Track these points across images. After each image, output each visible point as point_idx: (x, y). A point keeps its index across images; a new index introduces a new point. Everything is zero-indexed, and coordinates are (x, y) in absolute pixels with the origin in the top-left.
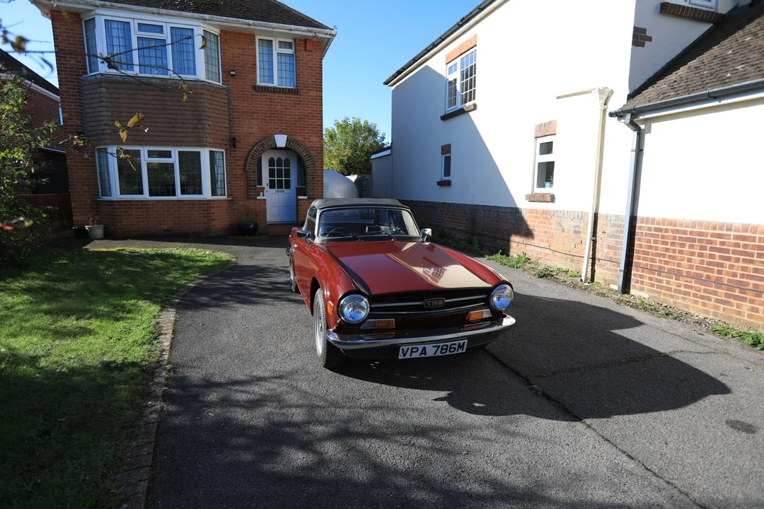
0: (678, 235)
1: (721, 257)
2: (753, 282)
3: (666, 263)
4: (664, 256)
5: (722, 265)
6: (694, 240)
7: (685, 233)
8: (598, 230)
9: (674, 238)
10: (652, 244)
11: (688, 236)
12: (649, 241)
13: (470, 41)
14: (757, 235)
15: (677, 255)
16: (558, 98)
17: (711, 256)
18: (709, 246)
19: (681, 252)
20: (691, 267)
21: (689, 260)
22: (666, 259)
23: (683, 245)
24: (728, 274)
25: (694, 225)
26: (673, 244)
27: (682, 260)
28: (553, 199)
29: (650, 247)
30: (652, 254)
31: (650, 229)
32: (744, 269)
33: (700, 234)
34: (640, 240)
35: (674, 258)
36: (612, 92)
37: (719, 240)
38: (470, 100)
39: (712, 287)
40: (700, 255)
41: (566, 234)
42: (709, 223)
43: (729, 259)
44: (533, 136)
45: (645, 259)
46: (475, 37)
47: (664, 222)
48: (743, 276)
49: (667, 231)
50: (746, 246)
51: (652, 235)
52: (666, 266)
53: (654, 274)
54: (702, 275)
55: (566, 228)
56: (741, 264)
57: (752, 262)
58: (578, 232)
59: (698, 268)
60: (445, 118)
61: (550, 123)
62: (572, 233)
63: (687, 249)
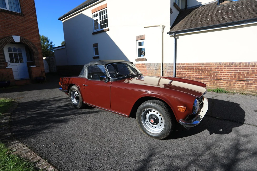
0: (189, 67)
1: (201, 72)
2: (210, 77)
3: (186, 75)
4: (185, 73)
5: (202, 74)
6: (194, 68)
7: (191, 66)
8: (164, 68)
9: (188, 68)
10: (182, 71)
11: (192, 67)
12: (181, 70)
13: (104, 5)
14: (210, 65)
15: (189, 73)
16: (145, 28)
17: (199, 72)
18: (198, 69)
20: (193, 75)
21: (193, 74)
22: (186, 74)
23: (191, 70)
24: (203, 76)
25: (193, 64)
26: (188, 70)
27: (191, 74)
28: (146, 60)
29: (181, 71)
30: (182, 73)
31: (181, 66)
32: (207, 74)
33: (195, 66)
34: (178, 70)
35: (189, 74)
36: (165, 27)
37: (200, 67)
38: (105, 27)
39: (200, 80)
40: (196, 72)
41: (152, 70)
42: (198, 63)
43: (203, 72)
44: (136, 40)
45: (180, 75)
46: (106, 4)
47: (185, 64)
48: (207, 76)
49: (186, 66)
50: (207, 68)
51: (181, 68)
52: (186, 76)
54: (197, 77)
55: (152, 69)
56: (207, 73)
57: (209, 72)
58: (157, 69)
59: (195, 75)
60: (94, 34)
61: (142, 36)
62: (154, 70)
63: (192, 71)
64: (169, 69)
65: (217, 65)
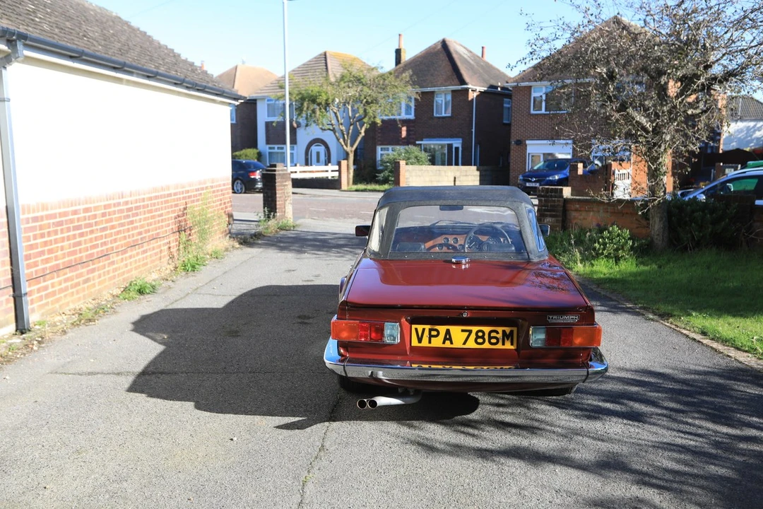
0: (51, 221)
3: (47, 261)
4: (42, 253)
6: (62, 223)
7: (54, 216)
9: (49, 226)
10: (32, 242)
11: (58, 220)
12: (29, 239)
17: (74, 237)
19: (56, 241)
20: (64, 256)
21: (62, 248)
22: (46, 256)
23: (56, 232)
24: (84, 250)
25: (60, 205)
26: (49, 233)
27: (57, 251)
29: (31, 247)
30: (33, 256)
31: (28, 221)
33: (65, 214)
37: (76, 217)
39: (79, 270)
48: (91, 248)
49: (42, 218)
52: (48, 265)
53: (39, 283)
54: (72, 261)
59: (68, 254)
63: (59, 236)
65: (103, 203)
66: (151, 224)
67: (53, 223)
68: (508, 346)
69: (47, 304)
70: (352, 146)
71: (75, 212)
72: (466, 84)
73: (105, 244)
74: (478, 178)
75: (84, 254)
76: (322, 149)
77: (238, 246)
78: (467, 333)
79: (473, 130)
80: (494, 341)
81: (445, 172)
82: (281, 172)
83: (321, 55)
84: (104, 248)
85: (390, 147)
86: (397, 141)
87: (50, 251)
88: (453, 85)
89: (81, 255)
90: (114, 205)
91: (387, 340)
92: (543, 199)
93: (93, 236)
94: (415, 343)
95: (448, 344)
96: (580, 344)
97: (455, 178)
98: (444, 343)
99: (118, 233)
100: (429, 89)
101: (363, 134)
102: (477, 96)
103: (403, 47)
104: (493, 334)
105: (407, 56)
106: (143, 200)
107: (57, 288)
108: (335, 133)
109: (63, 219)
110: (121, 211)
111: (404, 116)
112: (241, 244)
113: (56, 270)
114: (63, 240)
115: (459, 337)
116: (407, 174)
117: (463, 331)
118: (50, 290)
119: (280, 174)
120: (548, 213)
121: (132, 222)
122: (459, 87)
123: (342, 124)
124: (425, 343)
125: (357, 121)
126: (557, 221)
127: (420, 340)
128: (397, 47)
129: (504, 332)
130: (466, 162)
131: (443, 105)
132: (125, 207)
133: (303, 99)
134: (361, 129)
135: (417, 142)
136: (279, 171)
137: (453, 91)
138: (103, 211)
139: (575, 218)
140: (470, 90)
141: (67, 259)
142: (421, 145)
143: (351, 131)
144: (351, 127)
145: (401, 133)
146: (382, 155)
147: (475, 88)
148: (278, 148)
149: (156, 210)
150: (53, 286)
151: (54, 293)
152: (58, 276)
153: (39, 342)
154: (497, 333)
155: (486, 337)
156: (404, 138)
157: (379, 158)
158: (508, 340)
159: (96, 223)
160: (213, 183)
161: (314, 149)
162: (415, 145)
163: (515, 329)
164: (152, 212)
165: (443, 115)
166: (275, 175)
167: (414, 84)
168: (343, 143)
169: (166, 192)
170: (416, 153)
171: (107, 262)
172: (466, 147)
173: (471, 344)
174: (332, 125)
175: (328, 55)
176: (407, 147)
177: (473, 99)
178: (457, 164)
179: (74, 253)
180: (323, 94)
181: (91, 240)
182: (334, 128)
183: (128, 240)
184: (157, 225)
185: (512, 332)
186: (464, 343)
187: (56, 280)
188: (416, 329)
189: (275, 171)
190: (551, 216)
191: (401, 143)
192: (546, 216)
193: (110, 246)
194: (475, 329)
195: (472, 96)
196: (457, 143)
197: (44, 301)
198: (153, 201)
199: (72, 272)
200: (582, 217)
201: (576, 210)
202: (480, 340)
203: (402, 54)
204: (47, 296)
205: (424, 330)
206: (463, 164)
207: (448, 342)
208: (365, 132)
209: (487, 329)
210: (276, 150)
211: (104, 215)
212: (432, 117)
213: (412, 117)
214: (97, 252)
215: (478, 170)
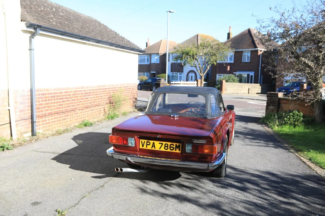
1: (62, 102)
3: (47, 110)
4: (45, 107)
5: (62, 105)
6: (55, 97)
7: (51, 94)
9: (49, 97)
10: (41, 103)
12: (39, 101)
14: (69, 90)
15: (50, 105)
17: (60, 102)
18: (59, 98)
19: (51, 103)
21: (54, 106)
23: (52, 100)
26: (49, 100)
27: (52, 107)
29: (40, 105)
30: (41, 108)
31: (39, 95)
33: (56, 93)
42: (58, 88)
43: (64, 101)
45: (39, 112)
48: (67, 107)
49: (46, 94)
50: (67, 95)
51: (41, 98)
52: (47, 112)
53: (43, 118)
54: (58, 111)
63: (53, 101)
64: (21, 103)
65: (74, 90)
66: (96, 100)
67: (51, 96)
68: (178, 151)
69: (46, 126)
70: (203, 73)
71: (61, 93)
72: (257, 48)
73: (74, 106)
74: (260, 89)
75: (64, 109)
76: (193, 75)
77: (137, 111)
78: (161, 144)
79: (260, 68)
80: (172, 148)
81: (244, 86)
82: (163, 83)
83: (196, 35)
84: (73, 107)
85: (222, 75)
86: (225, 72)
87: (49, 107)
88: (251, 48)
89: (62, 109)
90: (79, 91)
91: (130, 145)
92: (269, 98)
93: (68, 102)
94: (141, 147)
95: (153, 149)
96: (207, 153)
97: (249, 89)
98: (152, 148)
99: (80, 102)
100: (240, 50)
101: (208, 68)
102: (262, 54)
103: (231, 32)
104: (172, 146)
105: (232, 36)
106: (93, 90)
107: (51, 121)
108: (196, 68)
109: (56, 95)
110: (83, 94)
111: (229, 61)
112: (138, 110)
113: (51, 114)
114: (55, 103)
115: (158, 146)
116: (226, 86)
117: (160, 143)
118: (48, 121)
119: (162, 83)
120: (271, 104)
121: (87, 98)
122: (254, 49)
123: (200, 64)
124: (145, 147)
125: (206, 63)
126: (275, 108)
127: (143, 146)
128: (229, 32)
129: (176, 145)
130: (256, 82)
131: (246, 57)
132: (84, 92)
133: (183, 53)
134: (208, 66)
135: (234, 73)
136: (162, 82)
137: (251, 51)
138: (74, 93)
139: (284, 107)
140: (259, 51)
141: (56, 110)
142: (235, 74)
143: (203, 67)
144: (204, 66)
145: (227, 69)
146: (218, 78)
147: (261, 49)
148: (176, 74)
149: (99, 94)
150: (49, 120)
151: (49, 123)
152: (51, 116)
153: (36, 140)
154: (173, 145)
155: (169, 147)
156: (229, 71)
157: (217, 79)
158: (178, 148)
159: (70, 98)
160: (128, 85)
161: (190, 74)
162: (233, 74)
163: (181, 144)
164: (97, 95)
165: (247, 61)
166: (160, 83)
167: (232, 47)
168: (200, 72)
169: (104, 88)
170: (233, 78)
171: (74, 113)
172: (256, 75)
173: (163, 149)
174: (195, 64)
175: (199, 35)
176: (229, 75)
177: (260, 55)
178: (251, 83)
179: (60, 108)
180: (192, 52)
181: (67, 104)
182: (196, 66)
183: (84, 105)
184: (99, 100)
185: (179, 145)
186: (160, 149)
187: (50, 118)
188: (142, 141)
189: (160, 82)
190: (273, 105)
191: (227, 73)
192: (271, 105)
193: (76, 107)
194: (164, 143)
195: (260, 53)
196: (252, 74)
197: (44, 126)
198: (98, 91)
199: (58, 115)
200: (287, 107)
201: (284, 103)
202: (166, 148)
203: (231, 35)
204: (46, 124)
205: (145, 142)
206: (254, 83)
207: (153, 148)
208: (209, 68)
209: (169, 143)
210: (175, 75)
211: (74, 95)
212: (241, 62)
213: (232, 62)
214: (70, 109)
215: (260, 85)
